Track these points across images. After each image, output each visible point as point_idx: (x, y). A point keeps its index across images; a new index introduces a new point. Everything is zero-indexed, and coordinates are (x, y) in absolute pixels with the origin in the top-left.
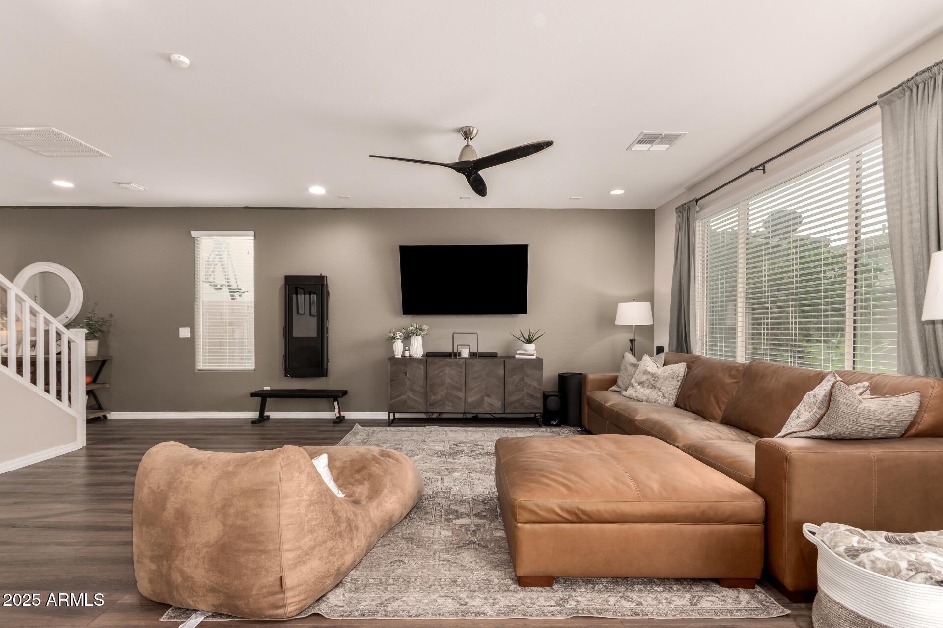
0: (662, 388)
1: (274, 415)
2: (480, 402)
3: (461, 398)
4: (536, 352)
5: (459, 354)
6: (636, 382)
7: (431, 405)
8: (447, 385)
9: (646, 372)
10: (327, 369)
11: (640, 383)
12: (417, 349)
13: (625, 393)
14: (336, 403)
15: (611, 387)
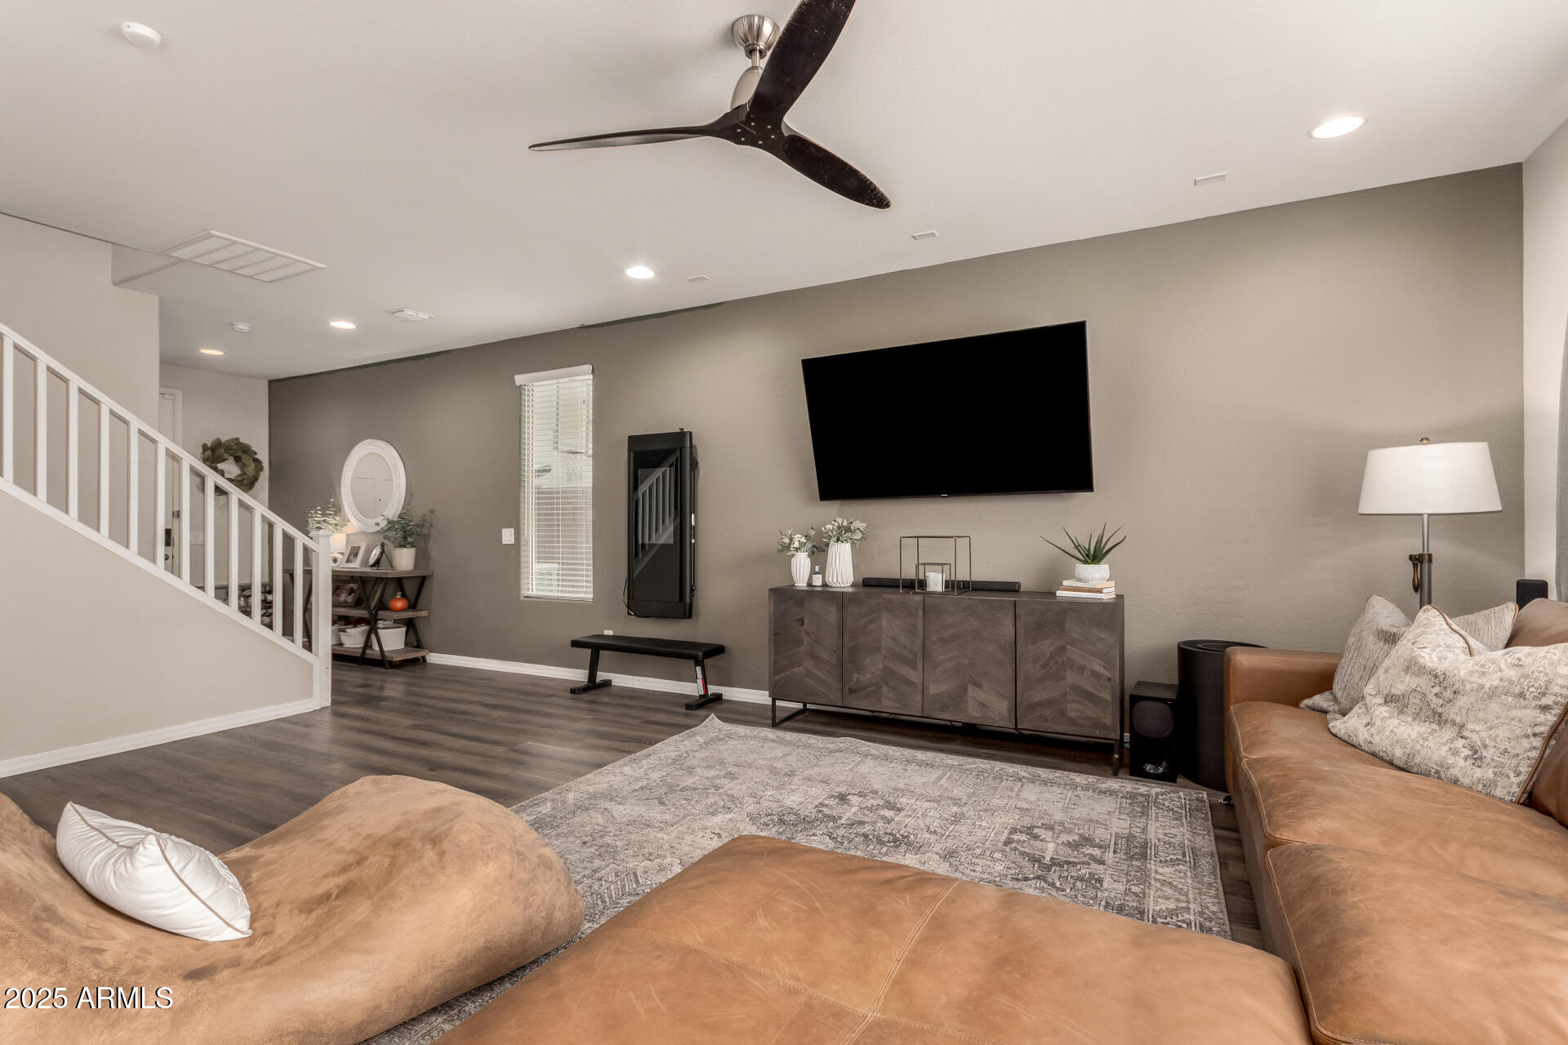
0: (1470, 726)
1: (621, 680)
2: (957, 698)
3: (916, 684)
4: (1112, 583)
5: (923, 584)
6: (1378, 693)
7: (852, 691)
8: (883, 651)
9: (1412, 667)
10: (691, 605)
11: (1389, 699)
12: (842, 570)
13: (1339, 725)
14: (699, 669)
15: (1311, 696)
